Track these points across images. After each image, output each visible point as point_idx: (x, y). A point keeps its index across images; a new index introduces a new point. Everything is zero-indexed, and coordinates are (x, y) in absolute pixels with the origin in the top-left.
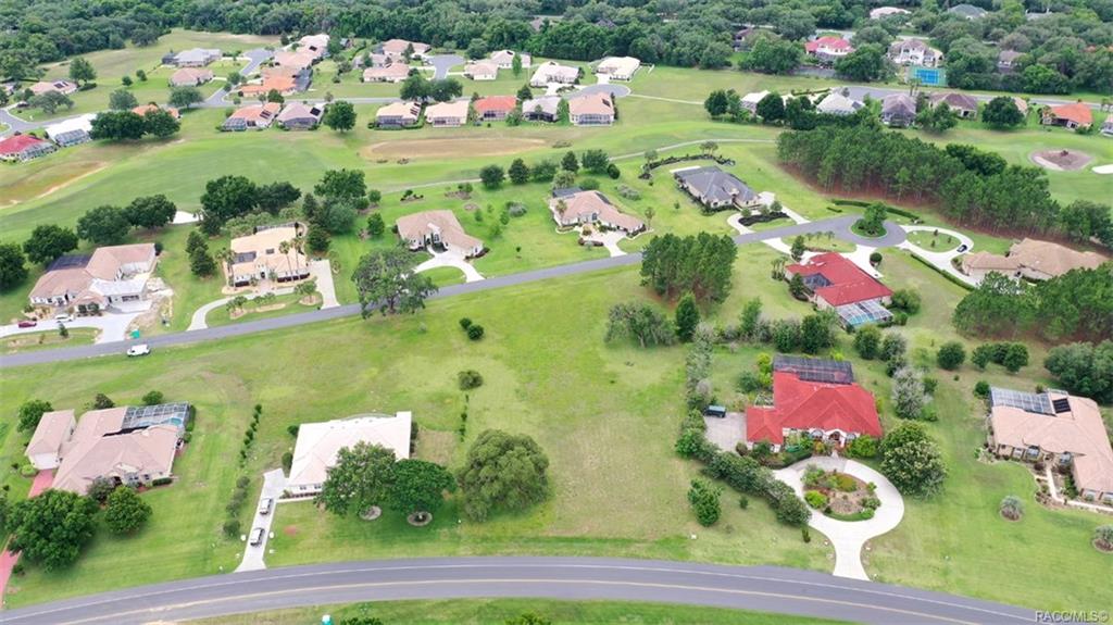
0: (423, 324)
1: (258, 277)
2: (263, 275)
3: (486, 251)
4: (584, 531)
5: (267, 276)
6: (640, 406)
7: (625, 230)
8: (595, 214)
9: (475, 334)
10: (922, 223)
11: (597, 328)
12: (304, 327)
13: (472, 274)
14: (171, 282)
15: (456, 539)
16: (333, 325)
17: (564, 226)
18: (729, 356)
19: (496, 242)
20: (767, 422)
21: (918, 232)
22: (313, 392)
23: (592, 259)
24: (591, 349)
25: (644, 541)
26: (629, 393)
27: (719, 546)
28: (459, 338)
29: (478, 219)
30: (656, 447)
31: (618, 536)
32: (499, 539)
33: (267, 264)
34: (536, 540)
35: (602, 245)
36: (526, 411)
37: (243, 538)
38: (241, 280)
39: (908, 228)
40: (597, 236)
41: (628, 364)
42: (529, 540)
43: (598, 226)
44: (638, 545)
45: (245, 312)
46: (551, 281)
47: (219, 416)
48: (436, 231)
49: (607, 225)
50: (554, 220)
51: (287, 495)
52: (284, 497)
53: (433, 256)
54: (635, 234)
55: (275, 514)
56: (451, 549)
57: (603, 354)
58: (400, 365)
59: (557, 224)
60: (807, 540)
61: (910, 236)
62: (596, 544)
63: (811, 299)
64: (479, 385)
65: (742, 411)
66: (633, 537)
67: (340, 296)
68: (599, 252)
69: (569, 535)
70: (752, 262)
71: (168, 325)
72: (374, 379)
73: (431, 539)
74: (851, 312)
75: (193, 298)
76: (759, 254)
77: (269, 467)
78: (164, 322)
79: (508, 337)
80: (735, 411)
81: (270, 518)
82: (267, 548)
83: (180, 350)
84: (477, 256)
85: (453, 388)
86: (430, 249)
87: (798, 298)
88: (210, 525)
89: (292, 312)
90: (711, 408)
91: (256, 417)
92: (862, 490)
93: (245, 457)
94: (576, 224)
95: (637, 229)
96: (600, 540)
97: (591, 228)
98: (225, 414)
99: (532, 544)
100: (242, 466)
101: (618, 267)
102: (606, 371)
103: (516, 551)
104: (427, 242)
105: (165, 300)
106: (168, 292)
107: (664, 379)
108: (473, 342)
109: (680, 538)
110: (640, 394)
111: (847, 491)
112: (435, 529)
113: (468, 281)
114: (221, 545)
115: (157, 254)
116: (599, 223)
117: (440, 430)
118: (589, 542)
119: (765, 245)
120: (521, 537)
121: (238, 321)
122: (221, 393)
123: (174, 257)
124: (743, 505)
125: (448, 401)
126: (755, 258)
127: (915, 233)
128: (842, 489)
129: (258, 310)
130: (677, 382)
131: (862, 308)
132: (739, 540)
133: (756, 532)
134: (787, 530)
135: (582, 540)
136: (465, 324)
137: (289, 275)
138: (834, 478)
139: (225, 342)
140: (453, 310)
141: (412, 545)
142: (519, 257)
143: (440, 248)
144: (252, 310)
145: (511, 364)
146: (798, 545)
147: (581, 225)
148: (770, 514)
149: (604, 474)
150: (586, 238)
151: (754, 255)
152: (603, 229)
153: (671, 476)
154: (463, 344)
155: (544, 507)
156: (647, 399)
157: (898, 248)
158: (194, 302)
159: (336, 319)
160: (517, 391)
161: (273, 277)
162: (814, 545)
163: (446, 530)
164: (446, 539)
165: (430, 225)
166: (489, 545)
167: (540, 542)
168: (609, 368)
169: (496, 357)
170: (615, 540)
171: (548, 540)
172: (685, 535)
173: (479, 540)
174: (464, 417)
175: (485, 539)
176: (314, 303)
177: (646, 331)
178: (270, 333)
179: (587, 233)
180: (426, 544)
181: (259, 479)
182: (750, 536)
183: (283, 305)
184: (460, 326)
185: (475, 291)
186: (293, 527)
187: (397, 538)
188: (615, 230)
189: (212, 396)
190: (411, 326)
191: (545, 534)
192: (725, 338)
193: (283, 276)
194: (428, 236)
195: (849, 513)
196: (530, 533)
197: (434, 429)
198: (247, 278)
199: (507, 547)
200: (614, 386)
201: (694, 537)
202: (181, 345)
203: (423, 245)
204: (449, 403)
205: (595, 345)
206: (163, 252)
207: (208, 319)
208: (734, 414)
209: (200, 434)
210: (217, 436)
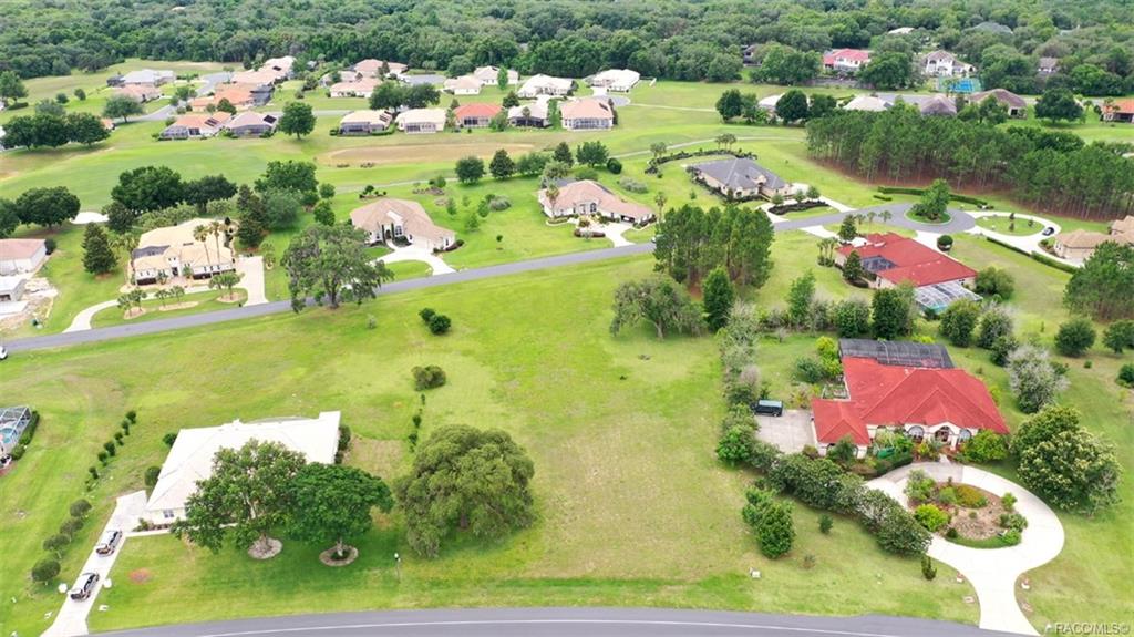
0: (371, 317)
1: (169, 273)
2: (175, 271)
3: (459, 244)
4: (589, 569)
5: (180, 272)
6: (661, 406)
7: (632, 220)
8: (594, 204)
9: (439, 326)
10: (992, 208)
11: (599, 318)
12: (217, 326)
13: (440, 266)
14: (60, 281)
15: (392, 585)
16: (255, 323)
17: (556, 217)
18: (777, 346)
19: (473, 235)
20: (844, 415)
21: (989, 217)
22: (214, 396)
23: (591, 249)
24: (593, 341)
25: (680, 582)
26: (645, 391)
27: (798, 588)
28: (418, 332)
29: (452, 211)
30: (688, 456)
31: (639, 575)
32: (458, 583)
33: (180, 256)
34: (516, 583)
35: (603, 235)
36: (503, 414)
37: (62, 588)
38: (145, 276)
39: (976, 214)
40: (596, 227)
41: (642, 357)
42: (503, 584)
43: (597, 217)
44: (669, 588)
45: (144, 311)
46: (542, 272)
47: (73, 427)
48: (398, 222)
49: (609, 215)
50: (543, 212)
51: (145, 526)
52: (139, 530)
53: (393, 250)
54: (643, 224)
55: (120, 553)
56: (382, 599)
57: (608, 347)
58: (337, 363)
59: (547, 216)
60: (929, 575)
61: (979, 222)
62: (606, 589)
63: (871, 284)
64: (441, 385)
65: (803, 407)
66: (663, 576)
67: (270, 293)
68: (599, 242)
69: (565, 575)
70: (790, 249)
71: (39, 326)
72: (298, 381)
73: (353, 586)
74: (928, 295)
75: (81, 298)
76: (800, 242)
77: (128, 488)
78: (36, 323)
79: (482, 330)
80: (793, 408)
81: (111, 560)
82: (97, 602)
83: (49, 354)
84: (448, 250)
85: (406, 389)
86: (390, 244)
87: (855, 285)
88: (18, 569)
89: (205, 310)
90: (762, 403)
91: (125, 426)
92: (995, 506)
93: (96, 477)
94: (571, 216)
95: (645, 219)
96: (614, 582)
97: (589, 219)
98: (82, 424)
99: (508, 589)
100: (89, 489)
101: (624, 258)
102: (615, 365)
103: (484, 599)
104: (387, 235)
105: (46, 301)
106: (52, 293)
107: (693, 373)
108: (437, 337)
109: (736, 577)
110: (661, 392)
111: (973, 507)
112: (360, 570)
113: (434, 273)
114: (27, 598)
115: (48, 253)
116: (599, 214)
117: (384, 439)
118: (596, 585)
119: (804, 233)
120: (493, 580)
121: (134, 321)
122: (85, 399)
123: (70, 256)
124: (825, 528)
125: (396, 404)
126: (795, 246)
127: (986, 219)
128: (966, 505)
129: (161, 308)
130: (711, 377)
131: (942, 290)
132: (826, 578)
133: (847, 565)
134: (895, 564)
135: (585, 582)
136: (427, 315)
137: (209, 271)
138: (950, 489)
139: (111, 344)
140: (412, 305)
141: (324, 594)
142: (500, 249)
143: (403, 242)
144: (153, 310)
145: (486, 360)
146: (916, 583)
147: (576, 217)
148: (866, 541)
149: (615, 491)
150: (583, 230)
151: (792, 242)
152: (604, 220)
153: (712, 492)
154: (423, 340)
155: (528, 537)
156: (671, 397)
157: (968, 234)
158: (81, 301)
159: (262, 316)
160: (493, 391)
161: (188, 274)
162: (940, 583)
163: (376, 571)
164: (376, 585)
165: (391, 214)
166: (441, 592)
167: (521, 586)
168: (616, 362)
169: (466, 353)
170: (636, 582)
171: (533, 584)
172: (741, 572)
173: (426, 585)
174: (417, 421)
175: (436, 583)
176: (236, 300)
177: (666, 314)
178: (173, 333)
179: (584, 224)
180: (345, 592)
181: (108, 506)
182: (840, 570)
183: (195, 303)
184: (420, 319)
185: (443, 284)
186: (144, 570)
187: (302, 584)
188: (618, 221)
189: (71, 403)
190: (356, 321)
191: (528, 574)
192: (768, 326)
193: (200, 271)
194: (388, 228)
195: (983, 537)
196: (504, 574)
197: (375, 438)
198: (154, 275)
199: (471, 596)
200: (624, 383)
201: (756, 574)
202: (51, 349)
203: (381, 239)
204: (399, 406)
205: (598, 337)
206: (57, 253)
207: (95, 320)
208: (795, 411)
209: (39, 448)
210: (63, 450)
